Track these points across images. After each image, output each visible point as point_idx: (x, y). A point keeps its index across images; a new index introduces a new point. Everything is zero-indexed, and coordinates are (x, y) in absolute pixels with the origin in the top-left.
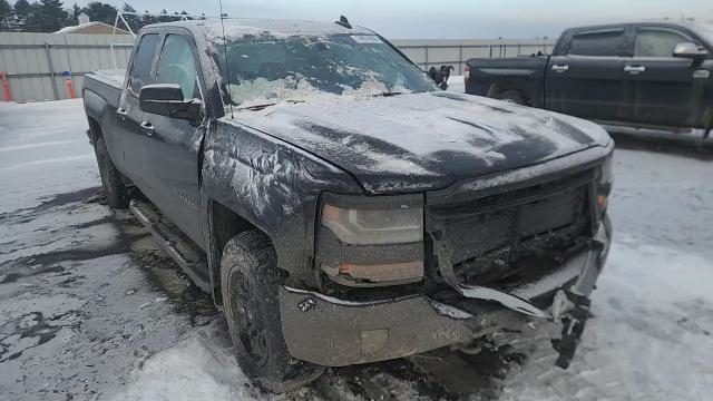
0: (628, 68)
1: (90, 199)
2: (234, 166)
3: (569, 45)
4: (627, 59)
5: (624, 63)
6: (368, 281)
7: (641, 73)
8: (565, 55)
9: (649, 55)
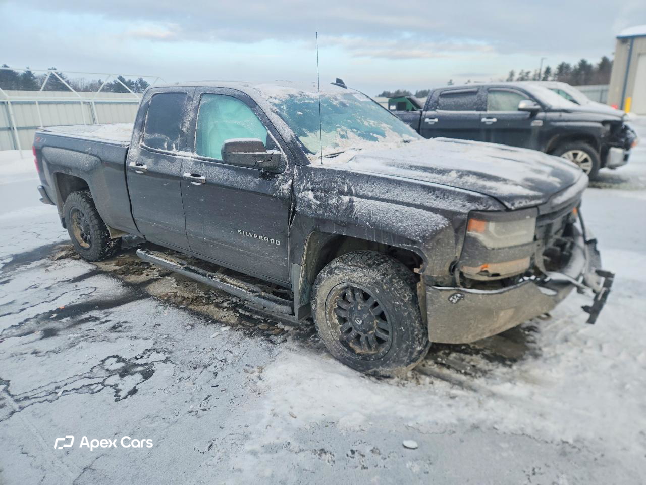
0: (484, 120)
1: (59, 255)
2: (351, 201)
3: (437, 102)
4: (483, 112)
5: (481, 116)
6: (497, 275)
7: (494, 123)
8: (434, 110)
9: (497, 109)
